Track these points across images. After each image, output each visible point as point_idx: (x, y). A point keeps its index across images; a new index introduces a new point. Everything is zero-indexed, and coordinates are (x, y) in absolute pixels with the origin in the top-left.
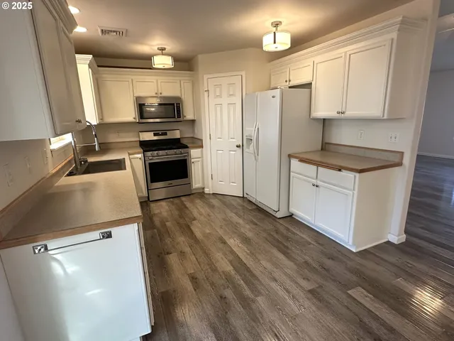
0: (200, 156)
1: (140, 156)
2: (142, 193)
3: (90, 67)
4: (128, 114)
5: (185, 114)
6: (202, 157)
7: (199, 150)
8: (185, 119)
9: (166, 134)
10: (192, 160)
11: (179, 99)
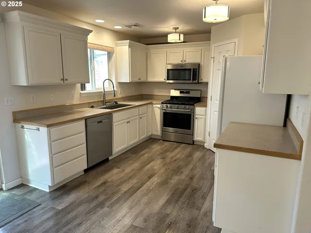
0: (204, 114)
1: (159, 106)
2: (158, 132)
3: (129, 47)
4: (161, 76)
5: (202, 78)
6: (205, 115)
7: (204, 109)
8: (201, 81)
9: (188, 93)
10: (197, 116)
11: (199, 65)
